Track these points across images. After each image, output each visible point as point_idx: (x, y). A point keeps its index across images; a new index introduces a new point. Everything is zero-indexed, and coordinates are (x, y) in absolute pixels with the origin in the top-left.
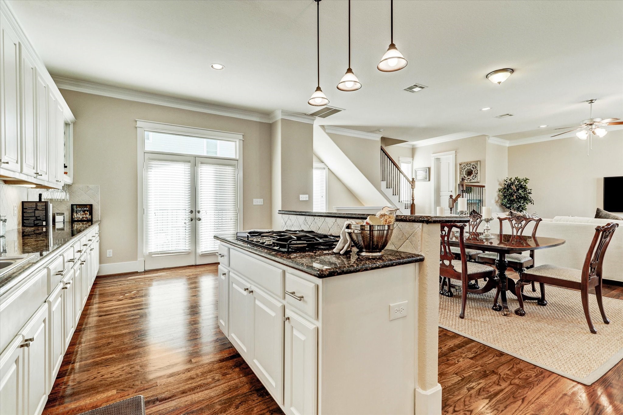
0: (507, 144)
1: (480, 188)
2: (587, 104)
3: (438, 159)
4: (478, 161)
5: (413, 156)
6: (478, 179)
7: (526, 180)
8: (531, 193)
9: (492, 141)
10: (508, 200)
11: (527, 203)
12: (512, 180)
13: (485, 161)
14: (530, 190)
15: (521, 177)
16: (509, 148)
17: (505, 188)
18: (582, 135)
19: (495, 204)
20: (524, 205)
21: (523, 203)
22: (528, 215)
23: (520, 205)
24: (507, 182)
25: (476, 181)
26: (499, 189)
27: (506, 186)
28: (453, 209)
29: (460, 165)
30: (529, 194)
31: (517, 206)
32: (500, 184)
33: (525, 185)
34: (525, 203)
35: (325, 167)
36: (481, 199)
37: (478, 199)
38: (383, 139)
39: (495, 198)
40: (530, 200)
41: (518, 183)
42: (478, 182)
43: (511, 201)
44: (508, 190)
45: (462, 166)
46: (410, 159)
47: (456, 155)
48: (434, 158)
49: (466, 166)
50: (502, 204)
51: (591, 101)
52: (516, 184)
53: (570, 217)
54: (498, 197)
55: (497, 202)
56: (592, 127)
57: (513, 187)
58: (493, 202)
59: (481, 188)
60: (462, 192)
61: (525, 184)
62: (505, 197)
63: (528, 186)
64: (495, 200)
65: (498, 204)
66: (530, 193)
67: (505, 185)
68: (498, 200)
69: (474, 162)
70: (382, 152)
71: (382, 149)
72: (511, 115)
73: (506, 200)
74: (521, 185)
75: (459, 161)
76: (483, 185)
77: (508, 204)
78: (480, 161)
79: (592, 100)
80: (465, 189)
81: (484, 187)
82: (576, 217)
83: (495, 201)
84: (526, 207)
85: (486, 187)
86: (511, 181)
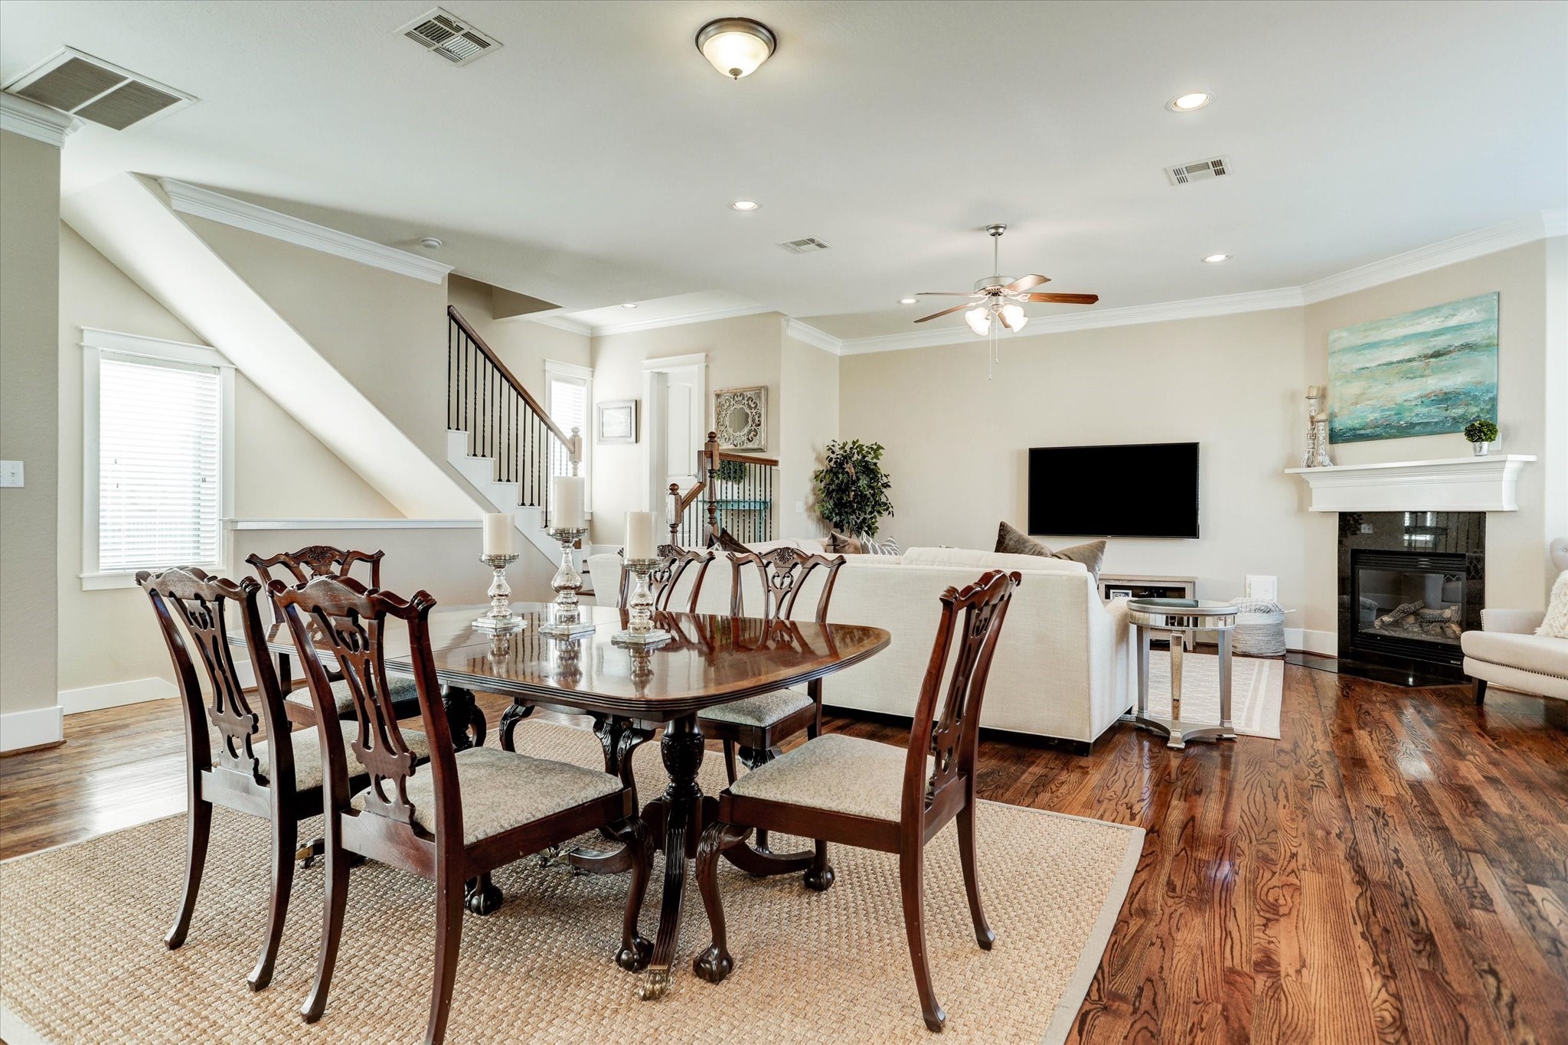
0: (838, 348)
1: (763, 466)
2: (987, 238)
3: (661, 377)
4: (760, 388)
5: (593, 364)
6: (760, 441)
7: (877, 450)
8: (889, 486)
9: (796, 332)
10: (835, 504)
11: (879, 513)
12: (847, 448)
13: (778, 387)
14: (886, 476)
15: (866, 442)
16: (844, 360)
17: (830, 471)
18: (978, 320)
19: (805, 515)
20: (872, 518)
21: (871, 513)
22: (872, 545)
23: (865, 519)
24: (833, 452)
25: (756, 447)
26: (815, 472)
27: (832, 464)
28: (679, 528)
29: (718, 396)
30: (885, 487)
31: (859, 521)
32: (818, 459)
33: (875, 464)
34: (876, 513)
35: (219, 362)
36: (768, 500)
37: (758, 499)
38: (458, 283)
39: (807, 497)
40: (885, 504)
41: (860, 458)
42: (761, 450)
43: (844, 505)
44: (836, 474)
45: (722, 400)
46: (584, 372)
47: (707, 367)
48: (649, 371)
49: (733, 402)
50: (823, 514)
51: (996, 231)
52: (854, 459)
53: (944, 549)
54: (814, 494)
55: (811, 509)
56: (997, 301)
57: (849, 468)
58: (800, 507)
59: (768, 467)
60: (711, 477)
61: (875, 461)
62: (829, 494)
63: (883, 465)
64: (806, 503)
65: (813, 514)
66: (886, 485)
67: (830, 460)
68: (814, 505)
69: (751, 389)
70: (454, 326)
71: (451, 316)
72: (821, 246)
73: (832, 502)
74: (866, 462)
75: (716, 387)
76: (774, 458)
77: (837, 514)
78: (766, 389)
79: (997, 227)
80: (717, 466)
81: (775, 463)
82: (956, 549)
83: (805, 507)
84: (876, 525)
85: (780, 463)
86: (845, 451)
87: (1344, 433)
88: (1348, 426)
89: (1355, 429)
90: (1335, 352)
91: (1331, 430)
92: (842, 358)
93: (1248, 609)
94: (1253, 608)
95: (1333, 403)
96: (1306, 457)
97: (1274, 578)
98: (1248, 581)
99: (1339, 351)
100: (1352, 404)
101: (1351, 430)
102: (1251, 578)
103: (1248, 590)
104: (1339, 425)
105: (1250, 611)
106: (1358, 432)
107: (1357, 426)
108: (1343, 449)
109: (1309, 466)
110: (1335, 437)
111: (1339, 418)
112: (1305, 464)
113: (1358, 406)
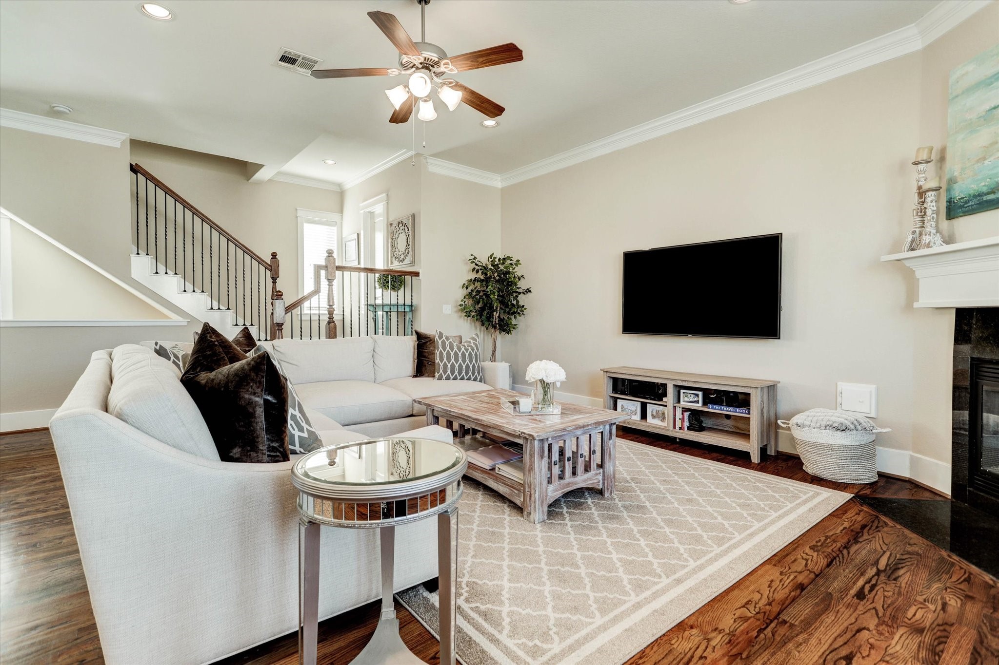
0: (499, 182)
4: (410, 216)
5: (341, 211)
6: (410, 258)
7: (516, 261)
13: (420, 213)
16: (504, 191)
19: (456, 316)
25: (409, 262)
29: (391, 225)
42: (411, 265)
45: (393, 227)
46: (335, 217)
47: (387, 203)
48: (363, 211)
49: (398, 228)
69: (406, 217)
76: (416, 271)
78: (414, 216)
81: (417, 274)
85: (421, 275)
87: (966, 202)
88: (972, 192)
89: (980, 195)
90: (957, 96)
91: (950, 201)
92: (503, 189)
93: (818, 425)
94: (823, 424)
95: (953, 167)
96: (910, 239)
97: (873, 387)
98: (839, 389)
99: (963, 93)
100: (978, 161)
101: (975, 196)
102: (843, 386)
103: (839, 399)
104: (959, 193)
105: (820, 427)
106: (985, 198)
107: (985, 190)
108: (964, 224)
109: (913, 250)
110: (954, 210)
111: (960, 183)
112: (907, 248)
113: (986, 162)
